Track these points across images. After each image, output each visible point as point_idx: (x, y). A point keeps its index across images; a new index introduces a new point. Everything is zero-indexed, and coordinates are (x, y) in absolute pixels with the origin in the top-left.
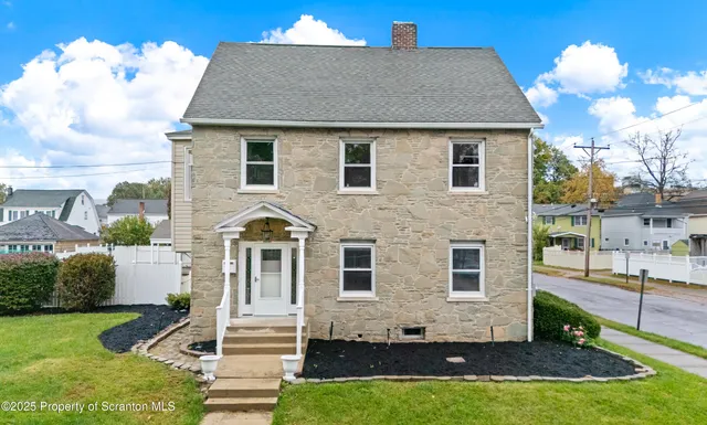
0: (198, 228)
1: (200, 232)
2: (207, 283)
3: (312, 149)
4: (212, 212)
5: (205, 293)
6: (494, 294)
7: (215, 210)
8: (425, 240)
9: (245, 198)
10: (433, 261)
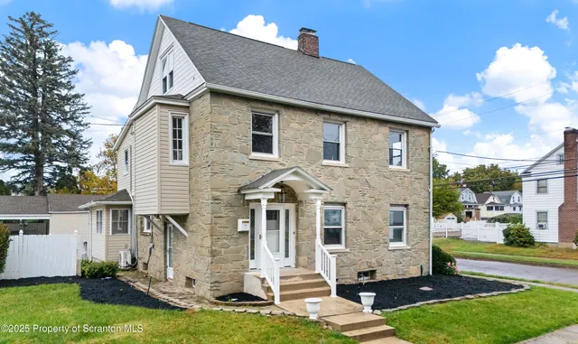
0: (216, 190)
1: (218, 194)
2: (225, 241)
3: (304, 126)
4: (228, 175)
5: (223, 250)
6: (413, 243)
7: (231, 173)
8: (376, 204)
9: (256, 163)
10: (381, 220)
